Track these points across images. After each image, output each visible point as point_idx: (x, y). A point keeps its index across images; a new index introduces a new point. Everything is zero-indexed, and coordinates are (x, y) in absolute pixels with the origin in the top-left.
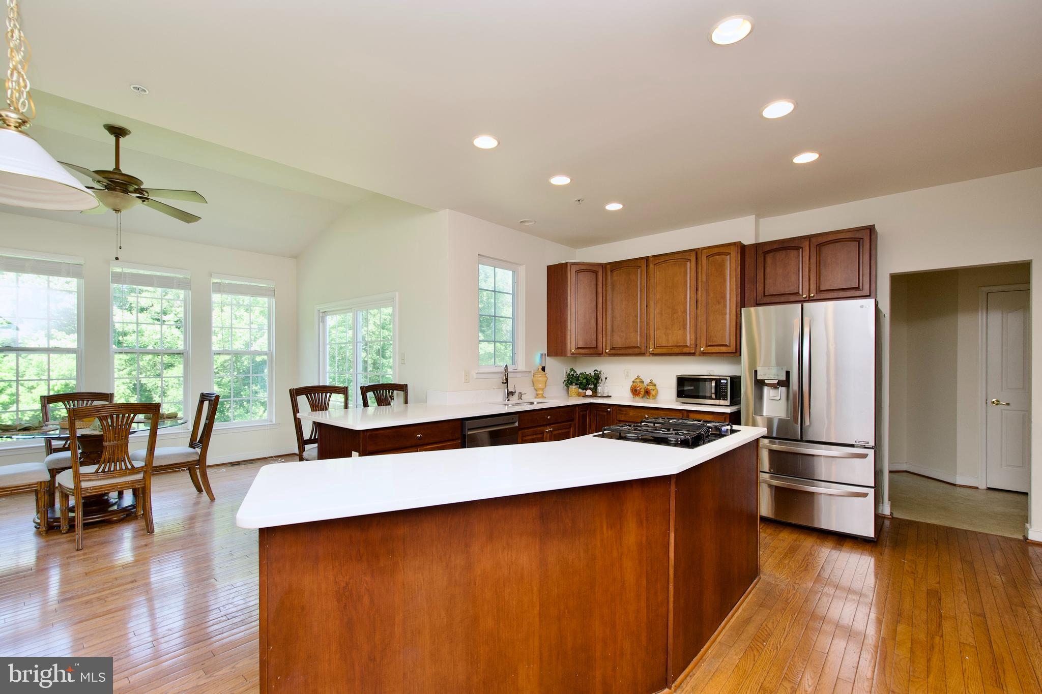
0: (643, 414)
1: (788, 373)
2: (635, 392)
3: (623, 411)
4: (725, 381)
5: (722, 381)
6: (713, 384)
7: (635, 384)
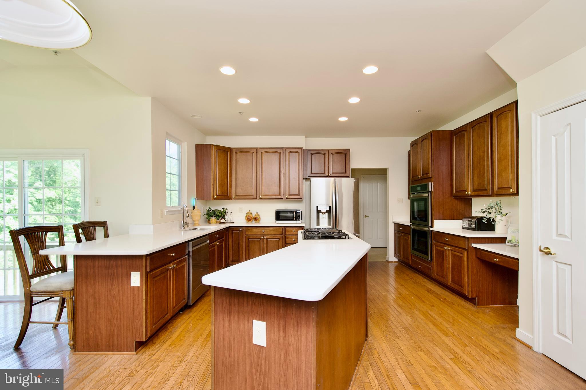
0: (261, 230)
1: (330, 207)
2: (249, 219)
3: (249, 229)
4: (299, 212)
5: (298, 212)
6: (294, 213)
7: (248, 215)
